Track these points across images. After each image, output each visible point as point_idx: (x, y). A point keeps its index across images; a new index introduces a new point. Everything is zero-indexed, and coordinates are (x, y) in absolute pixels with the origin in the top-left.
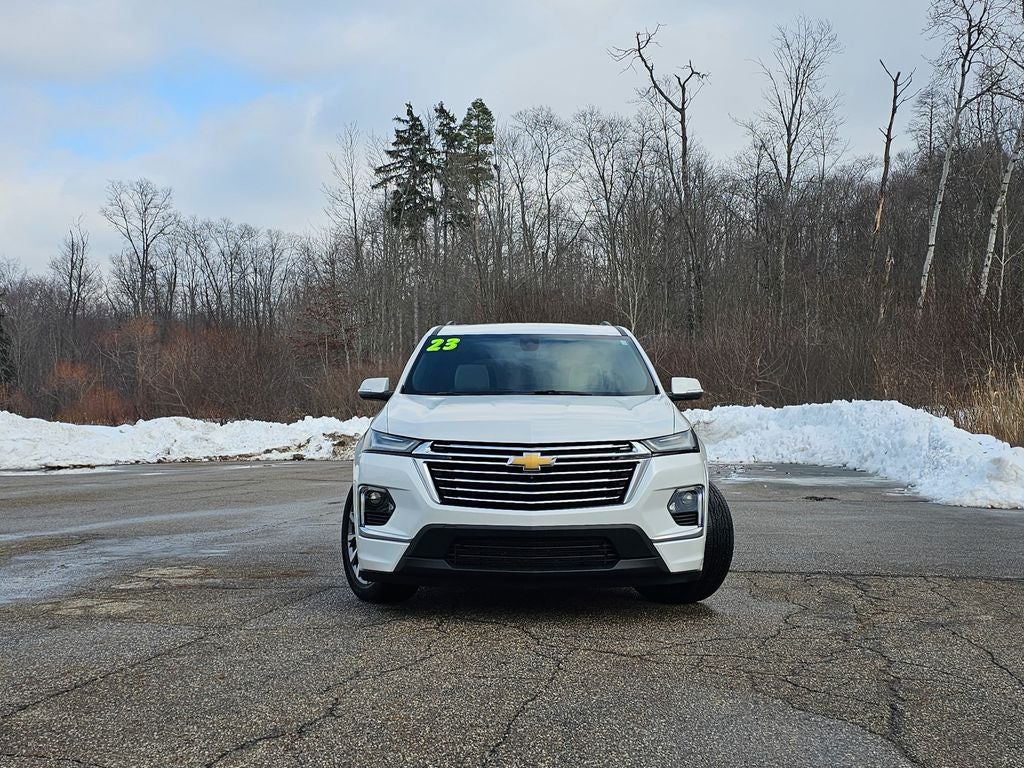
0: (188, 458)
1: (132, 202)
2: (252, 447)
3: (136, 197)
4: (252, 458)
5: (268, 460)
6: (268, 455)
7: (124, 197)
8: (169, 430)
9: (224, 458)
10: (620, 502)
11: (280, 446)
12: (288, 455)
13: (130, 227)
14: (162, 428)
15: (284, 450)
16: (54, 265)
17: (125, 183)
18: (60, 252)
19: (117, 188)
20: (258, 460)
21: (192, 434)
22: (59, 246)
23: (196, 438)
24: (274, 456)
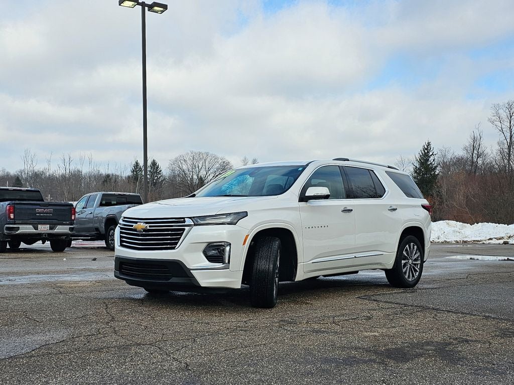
0: (445, 241)
1: (504, 114)
2: (483, 236)
3: (507, 111)
4: (481, 242)
5: (489, 244)
6: (490, 241)
7: (501, 111)
8: (442, 227)
9: (465, 242)
10: (174, 248)
11: (498, 236)
12: (501, 241)
13: (503, 126)
14: (439, 226)
15: (500, 239)
16: (466, 149)
17: (501, 104)
18: (467, 141)
19: (496, 107)
20: (484, 243)
21: (453, 229)
22: (467, 140)
23: (454, 231)
24: (494, 241)
